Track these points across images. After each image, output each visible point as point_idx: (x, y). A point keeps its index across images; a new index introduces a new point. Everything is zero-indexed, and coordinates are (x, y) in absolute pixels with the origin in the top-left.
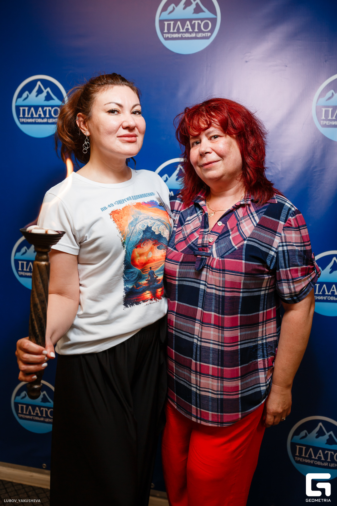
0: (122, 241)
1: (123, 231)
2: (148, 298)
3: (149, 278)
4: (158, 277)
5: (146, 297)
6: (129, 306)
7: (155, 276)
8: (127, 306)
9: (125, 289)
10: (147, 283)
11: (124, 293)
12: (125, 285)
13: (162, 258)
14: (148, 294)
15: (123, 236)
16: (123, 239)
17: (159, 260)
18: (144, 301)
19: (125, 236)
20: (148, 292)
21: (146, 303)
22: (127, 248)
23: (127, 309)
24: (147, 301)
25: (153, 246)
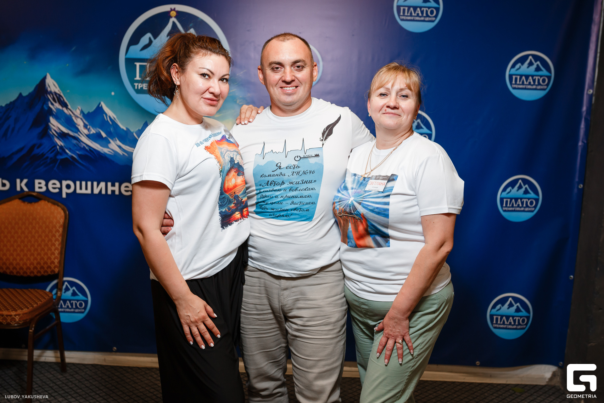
0: (220, 170)
1: (220, 161)
2: (239, 218)
3: (235, 202)
4: (242, 199)
5: (237, 217)
6: (225, 227)
7: (240, 199)
8: (224, 228)
9: (220, 213)
10: (234, 206)
11: (220, 216)
12: (219, 209)
13: (242, 183)
14: (237, 215)
15: (220, 165)
16: (220, 167)
17: (240, 185)
18: (236, 221)
19: (222, 165)
20: (237, 213)
21: (238, 222)
22: (222, 176)
23: (224, 230)
24: (239, 220)
25: (235, 173)
